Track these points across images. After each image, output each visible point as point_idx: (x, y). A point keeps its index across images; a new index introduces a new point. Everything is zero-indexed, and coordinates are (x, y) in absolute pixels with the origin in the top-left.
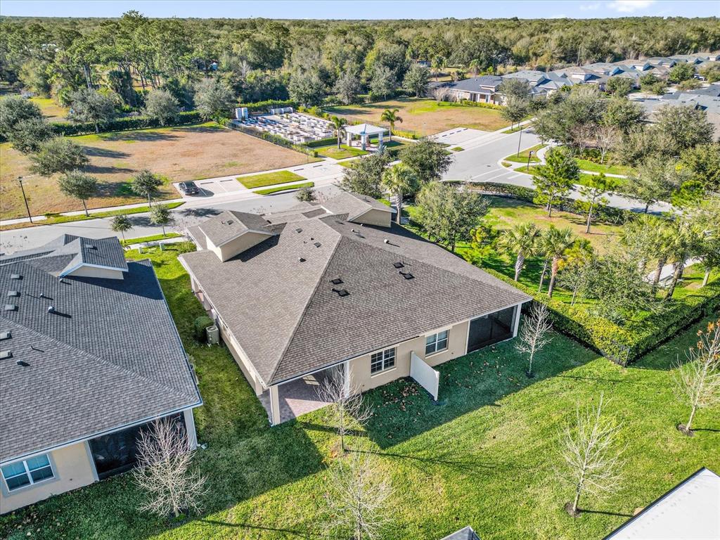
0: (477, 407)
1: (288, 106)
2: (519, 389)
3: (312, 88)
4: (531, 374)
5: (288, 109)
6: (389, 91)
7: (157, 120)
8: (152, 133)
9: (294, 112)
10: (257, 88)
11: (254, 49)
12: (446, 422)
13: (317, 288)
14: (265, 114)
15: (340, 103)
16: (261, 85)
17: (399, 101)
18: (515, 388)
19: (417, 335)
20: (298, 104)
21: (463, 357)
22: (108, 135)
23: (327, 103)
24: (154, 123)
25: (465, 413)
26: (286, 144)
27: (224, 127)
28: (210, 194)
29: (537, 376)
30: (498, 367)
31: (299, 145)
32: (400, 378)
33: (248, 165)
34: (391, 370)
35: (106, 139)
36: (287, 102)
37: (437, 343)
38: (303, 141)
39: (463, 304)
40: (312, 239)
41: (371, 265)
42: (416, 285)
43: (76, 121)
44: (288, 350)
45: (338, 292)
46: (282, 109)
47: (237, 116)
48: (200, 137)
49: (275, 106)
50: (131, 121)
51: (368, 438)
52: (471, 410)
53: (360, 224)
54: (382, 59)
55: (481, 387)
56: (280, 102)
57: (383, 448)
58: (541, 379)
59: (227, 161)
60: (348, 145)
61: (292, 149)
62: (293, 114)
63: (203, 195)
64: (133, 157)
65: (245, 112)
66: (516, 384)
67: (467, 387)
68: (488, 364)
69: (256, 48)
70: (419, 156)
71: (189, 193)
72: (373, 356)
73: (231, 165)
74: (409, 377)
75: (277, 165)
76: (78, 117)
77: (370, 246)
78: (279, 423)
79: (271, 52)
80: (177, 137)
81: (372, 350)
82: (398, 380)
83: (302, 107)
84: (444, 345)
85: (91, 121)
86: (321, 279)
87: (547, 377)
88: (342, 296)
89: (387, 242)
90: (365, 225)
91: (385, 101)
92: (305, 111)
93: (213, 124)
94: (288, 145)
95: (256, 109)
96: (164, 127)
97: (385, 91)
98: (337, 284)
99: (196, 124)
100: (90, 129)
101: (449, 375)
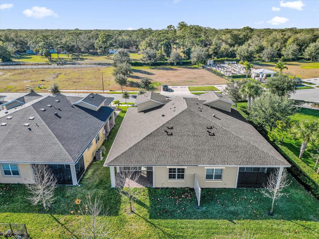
0: (220, 218)
1: (234, 61)
2: (257, 219)
3: (248, 53)
4: (272, 213)
5: (234, 62)
6: (293, 57)
7: (174, 63)
8: (169, 68)
9: (236, 63)
10: (225, 53)
11: (232, 38)
12: (195, 219)
13: (158, 128)
14: (222, 64)
15: (263, 61)
16: (227, 52)
17: (299, 62)
18: (254, 217)
19: (197, 165)
20: (240, 60)
21: (233, 189)
22: (153, 67)
23: (256, 61)
24: (172, 64)
25: (209, 219)
26: (221, 75)
27: (199, 67)
28: (172, 91)
29: (276, 216)
30: (251, 201)
31: (227, 76)
32: (187, 188)
33: (197, 82)
34: (181, 181)
35: (151, 68)
36: (235, 59)
37: (214, 174)
38: (231, 75)
39: (237, 156)
40: (175, 107)
41: (194, 124)
42: (213, 139)
43: (143, 61)
44: (125, 152)
45: (167, 132)
46: (231, 62)
47: (208, 64)
48: (187, 70)
49: (227, 60)
50: (163, 63)
51: (147, 210)
52: (215, 218)
53: (209, 106)
54: (296, 42)
55: (232, 208)
56: (231, 59)
57: (150, 218)
58: (277, 219)
59: (190, 80)
60: (253, 79)
61: (223, 78)
62: (235, 65)
63: (170, 92)
64: (155, 75)
65: (212, 62)
66: (256, 215)
67: (223, 205)
68: (245, 197)
69: (233, 37)
70: (276, 82)
71: (164, 90)
72: (170, 169)
73: (190, 82)
74: (193, 188)
75: (211, 83)
76: (144, 59)
77: (199, 115)
78: (115, 187)
79: (240, 39)
80: (178, 70)
81: (166, 164)
82: (185, 188)
83: (242, 61)
84: (219, 177)
85: (149, 61)
86: (163, 125)
87: (282, 218)
88: (168, 135)
89: (214, 116)
90: (212, 107)
91: (291, 62)
92: (242, 63)
93: (195, 66)
94: (222, 76)
95: (218, 61)
96: (176, 66)
97: (291, 57)
98: (169, 129)
99: (189, 65)
100: (148, 64)
101: (216, 195)
